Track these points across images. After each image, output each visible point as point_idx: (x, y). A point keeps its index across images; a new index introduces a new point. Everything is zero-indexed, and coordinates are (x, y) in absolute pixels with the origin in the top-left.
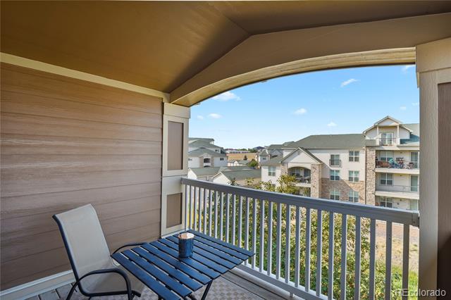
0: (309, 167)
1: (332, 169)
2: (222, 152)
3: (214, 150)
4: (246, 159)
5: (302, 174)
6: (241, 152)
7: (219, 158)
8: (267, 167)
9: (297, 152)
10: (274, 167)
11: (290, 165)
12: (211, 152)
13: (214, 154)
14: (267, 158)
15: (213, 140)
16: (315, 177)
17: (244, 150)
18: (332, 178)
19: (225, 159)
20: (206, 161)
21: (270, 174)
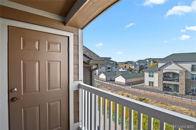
0: (178, 72)
1: (193, 73)
2: (116, 64)
3: (112, 63)
4: (125, 67)
5: (171, 76)
6: (120, 64)
7: (115, 67)
8: (148, 72)
9: (169, 64)
10: (153, 72)
11: (164, 71)
12: (110, 64)
13: (112, 65)
14: (137, 66)
15: (111, 58)
16: (182, 78)
17: (121, 63)
18: (193, 79)
19: (118, 67)
20: (109, 68)
21: (150, 76)
